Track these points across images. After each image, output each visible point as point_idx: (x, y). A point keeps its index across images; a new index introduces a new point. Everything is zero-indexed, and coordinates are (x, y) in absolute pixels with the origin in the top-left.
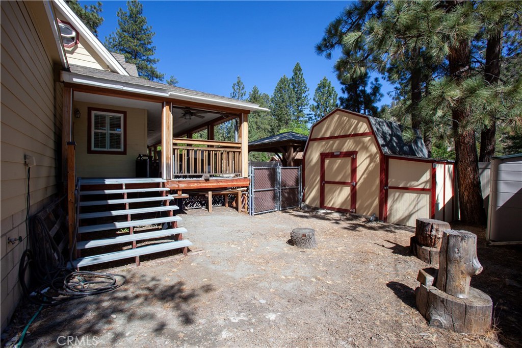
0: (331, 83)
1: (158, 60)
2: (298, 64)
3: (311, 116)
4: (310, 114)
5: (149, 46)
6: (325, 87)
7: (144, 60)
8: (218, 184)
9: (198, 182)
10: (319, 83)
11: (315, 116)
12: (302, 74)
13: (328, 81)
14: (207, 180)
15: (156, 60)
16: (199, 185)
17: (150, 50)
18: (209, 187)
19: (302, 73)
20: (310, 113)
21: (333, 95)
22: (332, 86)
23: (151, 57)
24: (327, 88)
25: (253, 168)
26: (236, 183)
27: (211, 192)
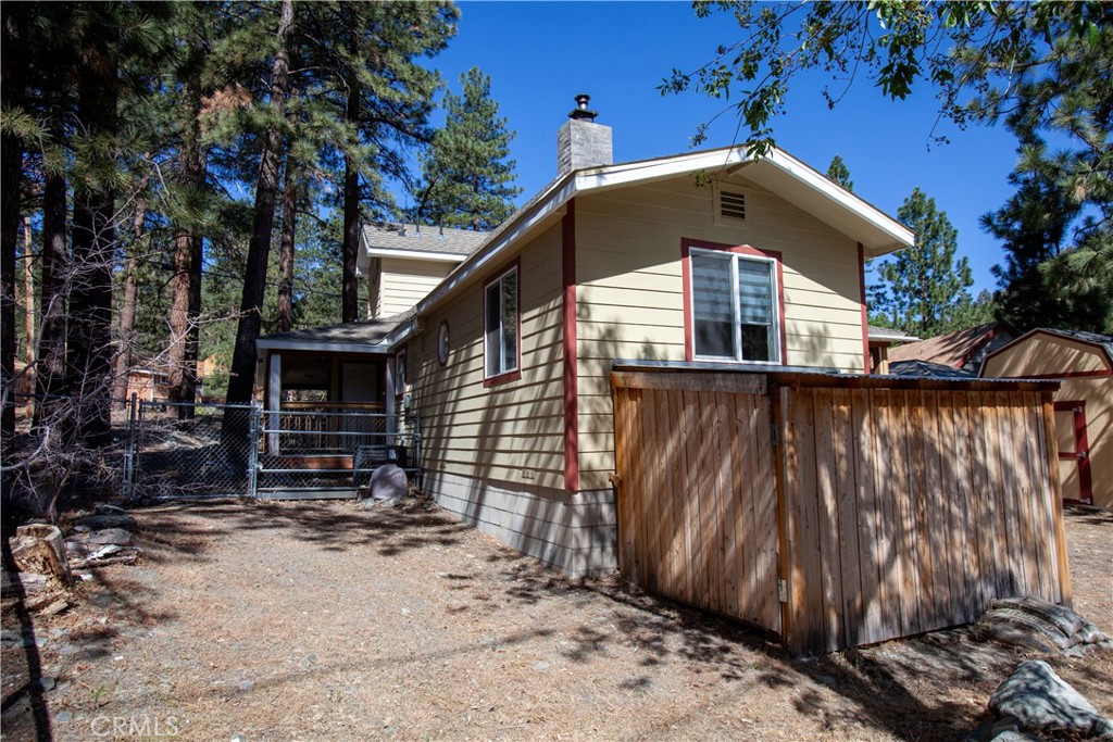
0: (936, 202)
1: (522, 190)
2: (837, 160)
3: (881, 291)
4: (878, 287)
5: (503, 162)
6: (920, 214)
7: (492, 193)
10: (902, 205)
11: (895, 291)
12: (851, 183)
13: (927, 200)
15: (518, 189)
17: (504, 169)
19: (849, 181)
20: (880, 284)
21: (941, 234)
22: (938, 209)
23: (507, 185)
24: (925, 216)
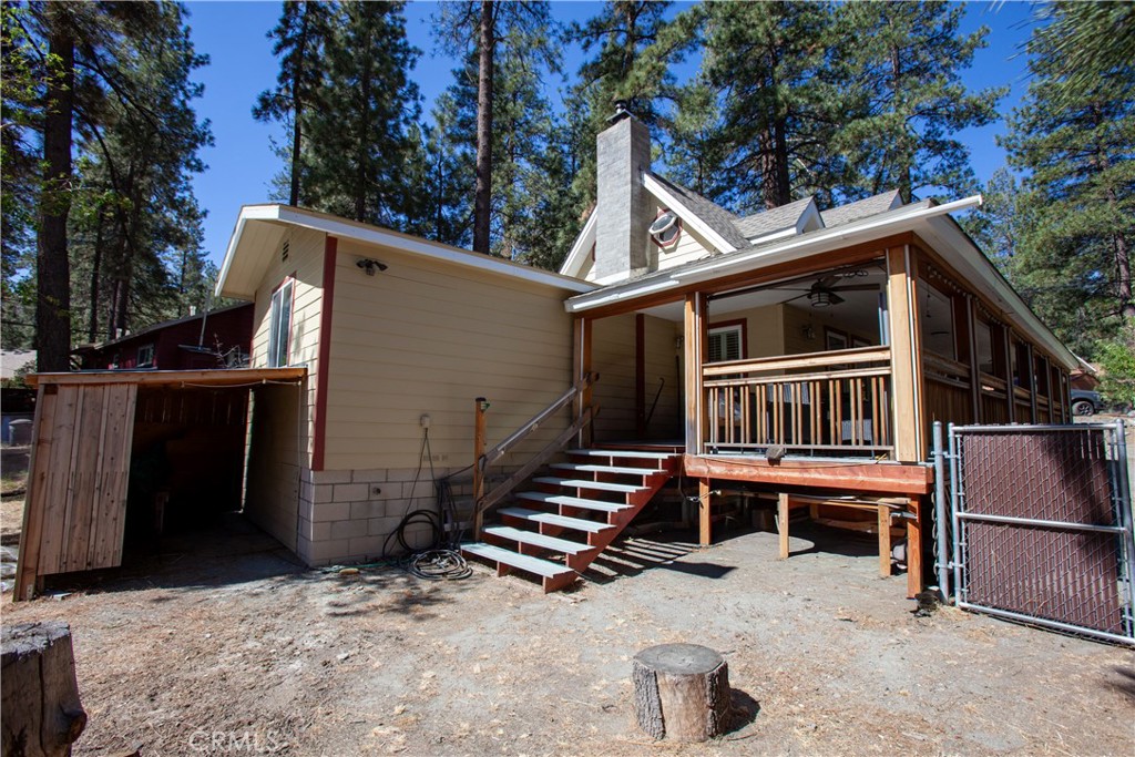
8: (806, 475)
9: (750, 464)
14: (774, 462)
16: (754, 472)
18: (779, 481)
25: (952, 428)
26: (866, 479)
27: (786, 496)
